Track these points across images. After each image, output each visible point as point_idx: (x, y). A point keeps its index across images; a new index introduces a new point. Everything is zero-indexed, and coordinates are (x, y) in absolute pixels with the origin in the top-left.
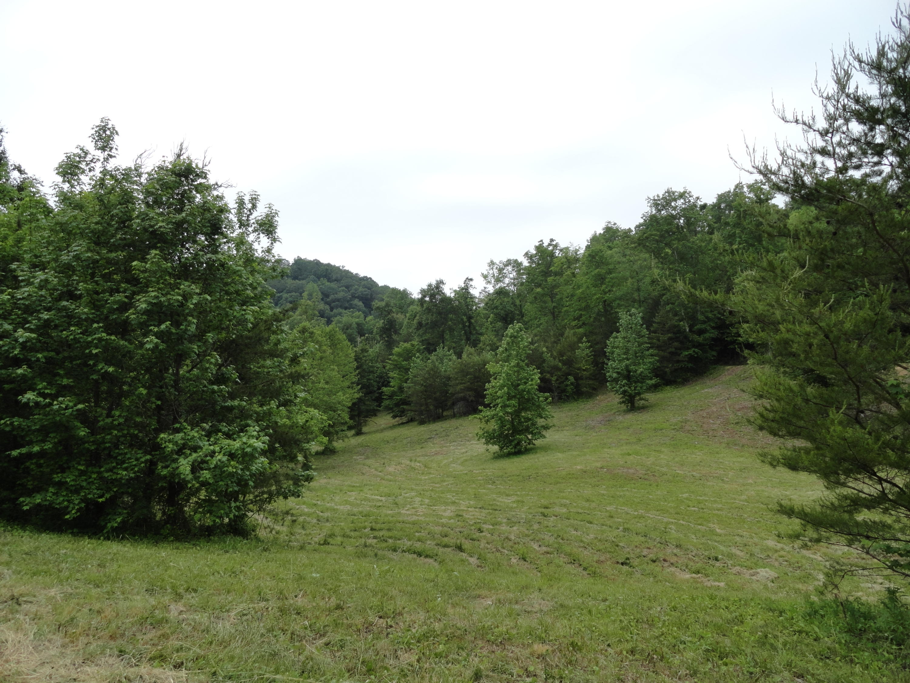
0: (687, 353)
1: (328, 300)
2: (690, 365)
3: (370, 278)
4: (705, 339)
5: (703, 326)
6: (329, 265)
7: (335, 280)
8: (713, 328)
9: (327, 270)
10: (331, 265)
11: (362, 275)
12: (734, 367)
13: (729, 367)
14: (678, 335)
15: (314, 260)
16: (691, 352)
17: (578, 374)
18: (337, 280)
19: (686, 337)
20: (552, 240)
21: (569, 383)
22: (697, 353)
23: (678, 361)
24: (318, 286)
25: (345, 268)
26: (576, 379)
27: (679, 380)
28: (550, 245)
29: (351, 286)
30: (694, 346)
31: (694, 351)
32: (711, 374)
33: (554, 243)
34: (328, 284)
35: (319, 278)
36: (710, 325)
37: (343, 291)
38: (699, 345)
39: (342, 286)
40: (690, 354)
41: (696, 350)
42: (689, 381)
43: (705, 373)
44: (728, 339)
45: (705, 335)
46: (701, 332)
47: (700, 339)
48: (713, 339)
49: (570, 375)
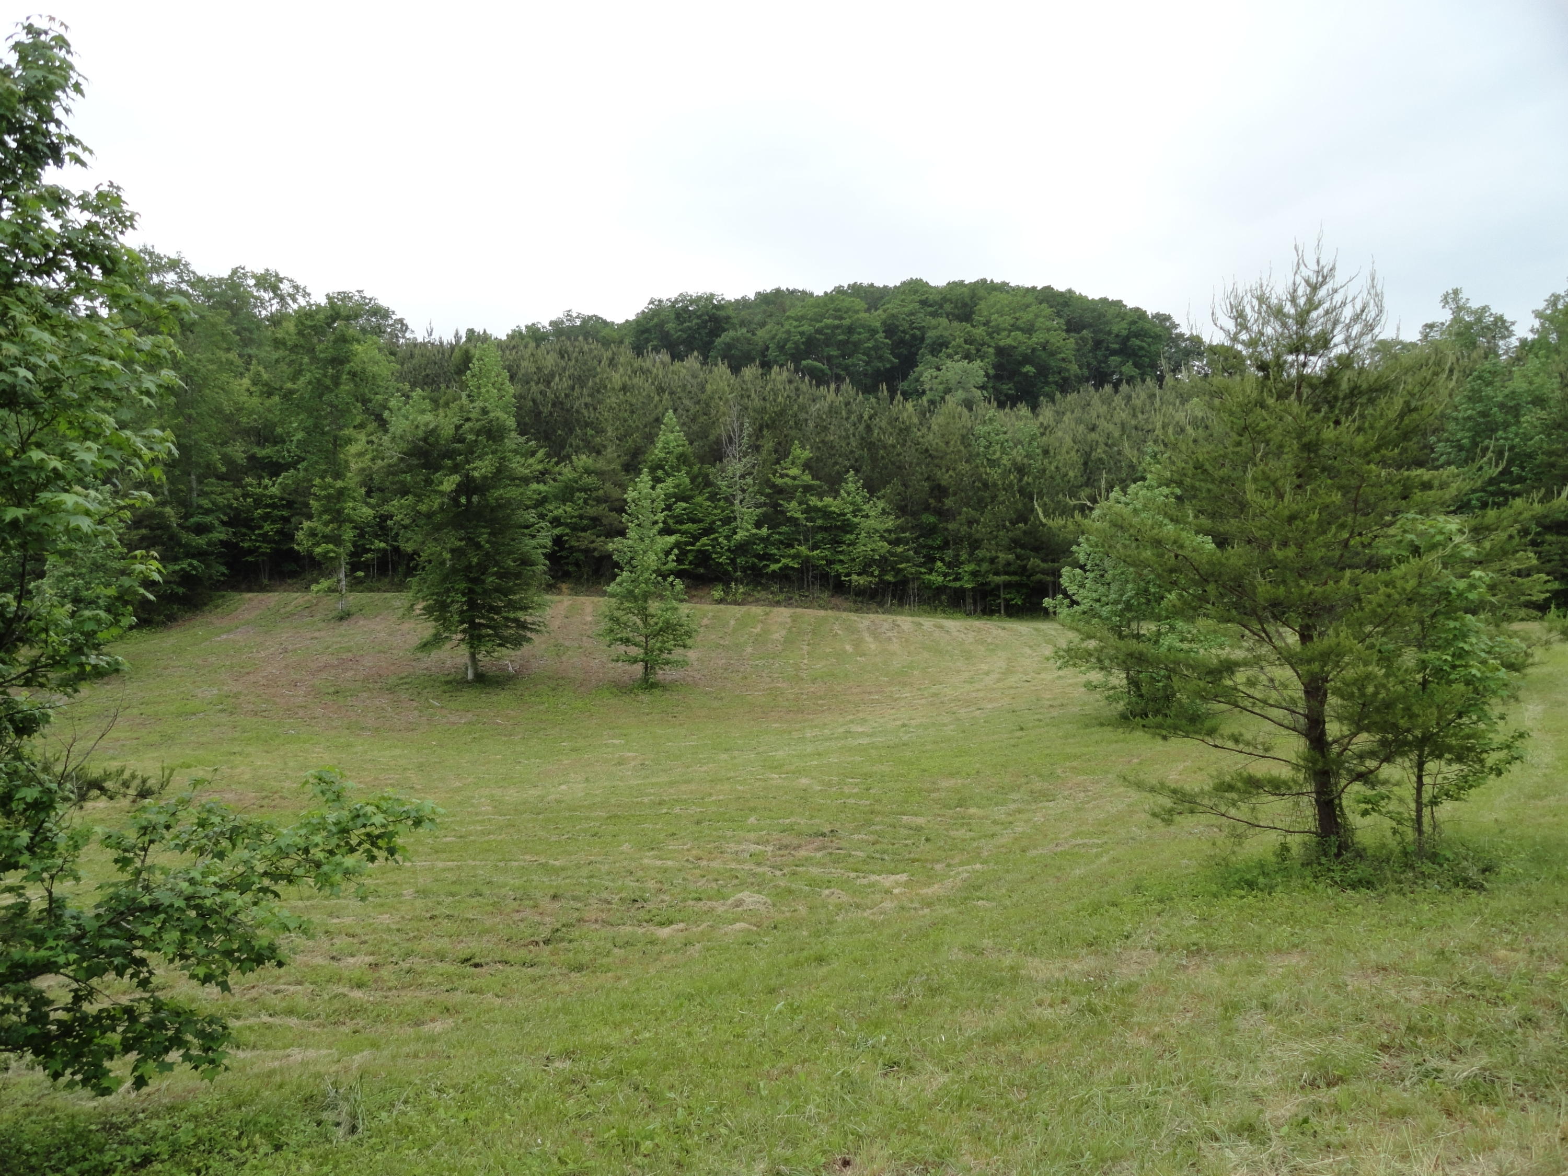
0: (177, 568)
2: (181, 590)
4: (209, 544)
5: (208, 519)
8: (223, 523)
12: (261, 596)
13: (250, 595)
14: (159, 532)
16: (184, 565)
19: (172, 537)
22: (195, 568)
27: (158, 618)
30: (188, 555)
31: (190, 565)
32: (217, 607)
36: (218, 518)
38: (200, 554)
40: (182, 569)
41: (195, 562)
42: (175, 620)
43: (206, 604)
44: (246, 545)
45: (211, 535)
46: (200, 529)
47: (201, 541)
48: (221, 541)
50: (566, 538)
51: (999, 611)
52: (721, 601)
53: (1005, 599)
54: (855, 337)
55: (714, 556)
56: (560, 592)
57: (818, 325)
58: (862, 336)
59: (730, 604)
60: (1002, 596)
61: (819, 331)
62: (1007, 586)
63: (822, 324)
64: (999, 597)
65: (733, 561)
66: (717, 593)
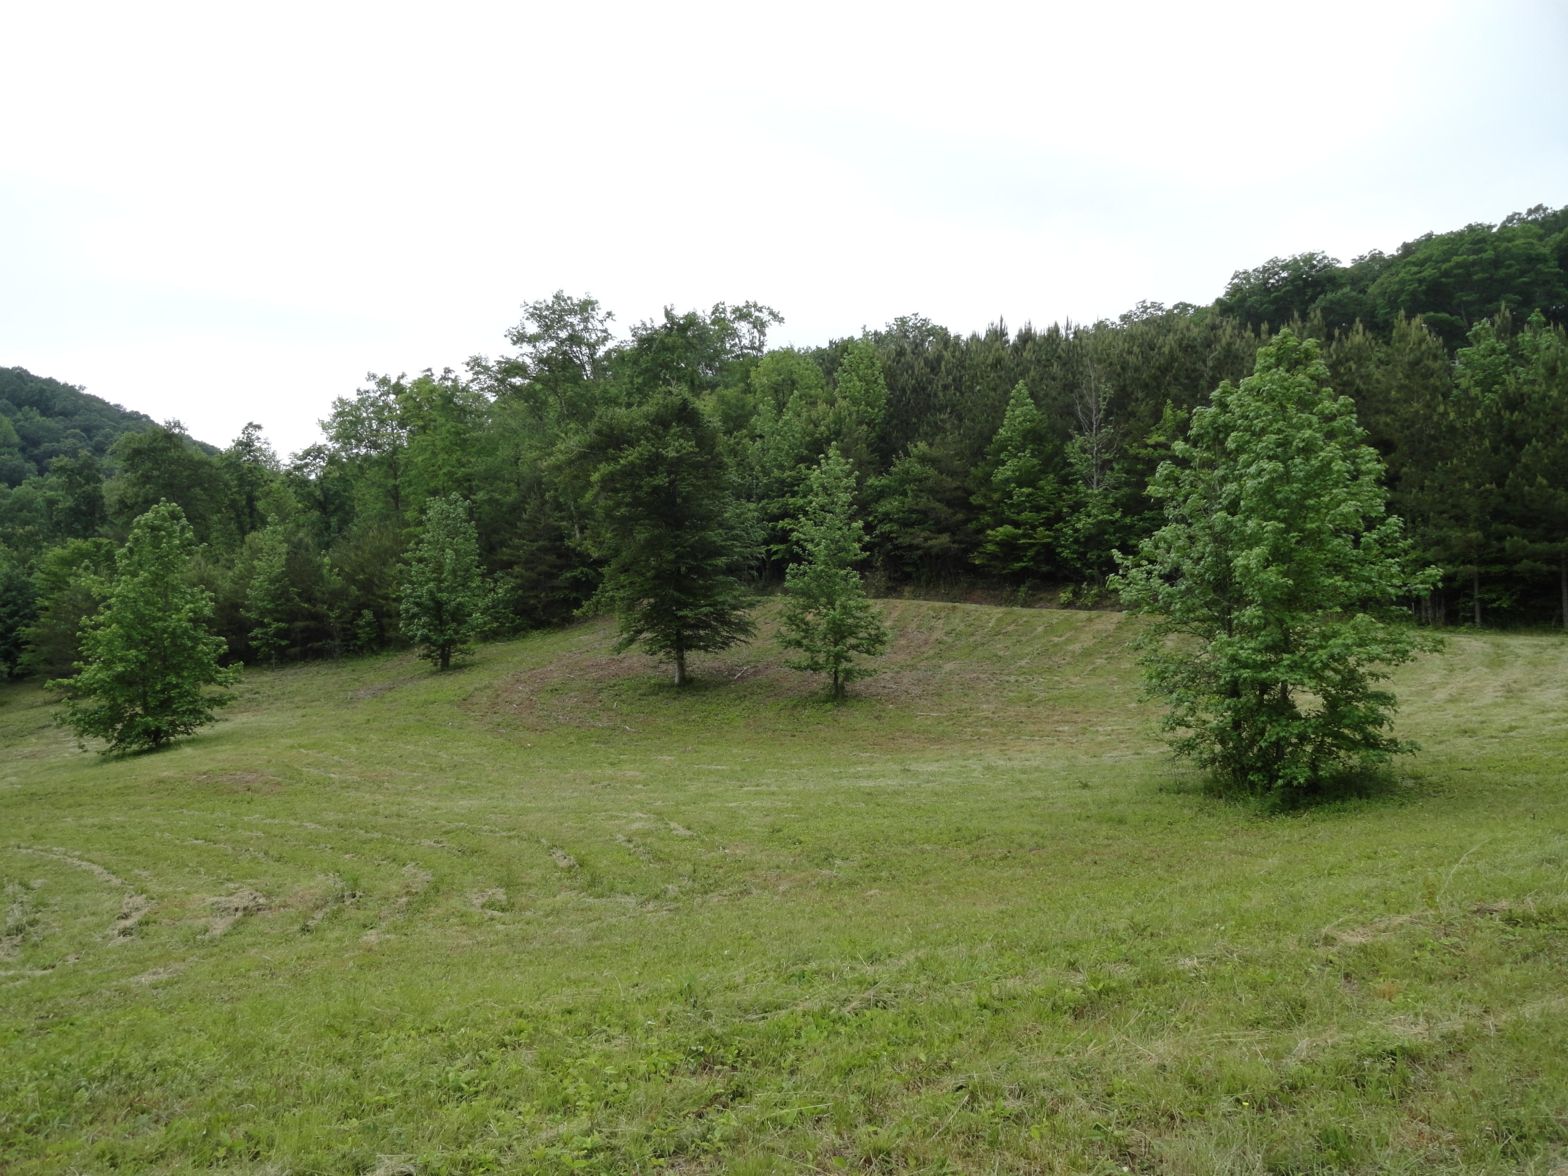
0: (568, 575)
1: (36, 452)
2: (574, 595)
3: (146, 417)
6: (51, 382)
7: (61, 414)
9: (42, 391)
10: (58, 384)
11: (129, 407)
14: (558, 544)
15: (14, 369)
16: (577, 573)
17: (382, 607)
18: (65, 414)
20: (447, 371)
21: (362, 623)
22: (586, 575)
23: (553, 589)
24: (16, 421)
25: (85, 392)
26: (376, 614)
27: (555, 620)
28: (444, 378)
29: (98, 428)
30: (584, 564)
31: (582, 572)
33: (452, 376)
34: (39, 419)
35: (20, 406)
37: (74, 436)
38: (592, 562)
39: (74, 427)
40: (575, 577)
41: (585, 569)
42: (572, 621)
49: (367, 607)
50: (894, 535)
51: (1472, 619)
52: (1068, 605)
53: (1481, 600)
54: (1502, 272)
55: (1059, 550)
56: (900, 596)
57: (1444, 266)
58: (1512, 270)
59: (1079, 608)
60: (1477, 595)
61: (1446, 274)
62: (1485, 580)
63: (1451, 264)
64: (1471, 597)
65: (1082, 556)
66: (1065, 596)
